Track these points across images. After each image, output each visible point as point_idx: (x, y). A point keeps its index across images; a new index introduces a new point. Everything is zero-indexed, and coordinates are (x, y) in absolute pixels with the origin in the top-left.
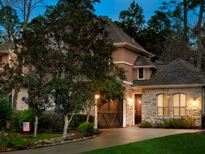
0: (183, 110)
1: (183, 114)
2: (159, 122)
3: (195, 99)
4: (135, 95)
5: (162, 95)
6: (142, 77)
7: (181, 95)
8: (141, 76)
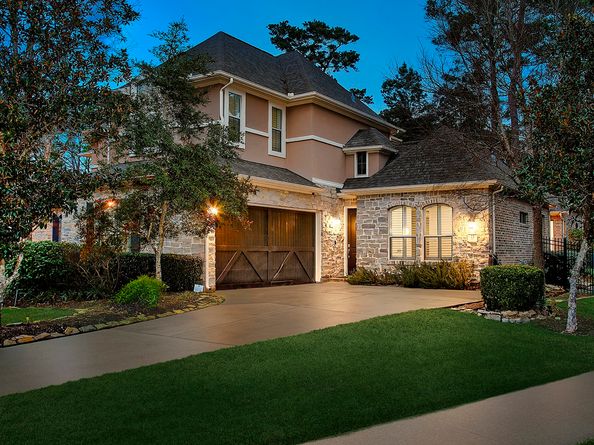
0: (446, 242)
1: (446, 253)
2: (392, 270)
3: (473, 217)
4: (349, 210)
5: (400, 210)
6: (365, 173)
7: (443, 208)
8: (362, 170)
